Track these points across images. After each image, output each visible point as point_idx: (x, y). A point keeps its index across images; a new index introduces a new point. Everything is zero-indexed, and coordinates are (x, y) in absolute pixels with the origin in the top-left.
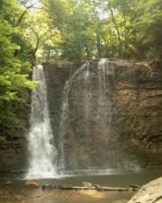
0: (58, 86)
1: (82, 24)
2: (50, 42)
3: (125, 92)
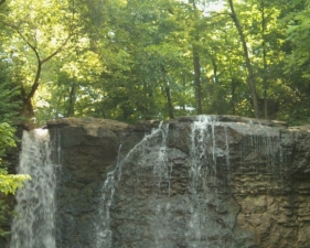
0: (86, 182)
1: (153, 28)
3: (259, 202)
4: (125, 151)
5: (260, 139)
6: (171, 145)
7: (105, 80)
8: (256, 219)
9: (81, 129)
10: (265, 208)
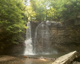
0: (34, 28)
1: (42, 10)
2: (32, 15)
3: (54, 30)
4: (39, 24)
5: (54, 23)
6: (44, 24)
7: (36, 16)
8: (53, 32)
9: (34, 22)
10: (54, 31)
